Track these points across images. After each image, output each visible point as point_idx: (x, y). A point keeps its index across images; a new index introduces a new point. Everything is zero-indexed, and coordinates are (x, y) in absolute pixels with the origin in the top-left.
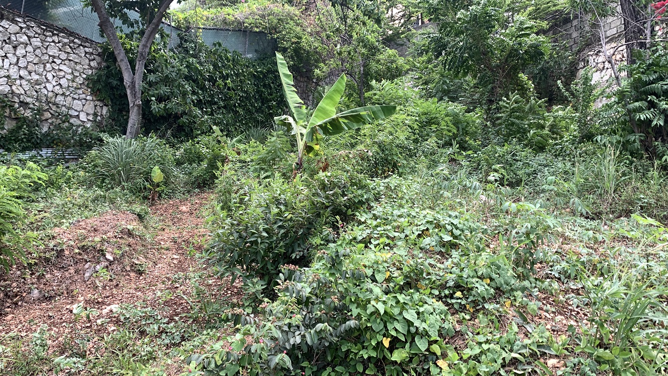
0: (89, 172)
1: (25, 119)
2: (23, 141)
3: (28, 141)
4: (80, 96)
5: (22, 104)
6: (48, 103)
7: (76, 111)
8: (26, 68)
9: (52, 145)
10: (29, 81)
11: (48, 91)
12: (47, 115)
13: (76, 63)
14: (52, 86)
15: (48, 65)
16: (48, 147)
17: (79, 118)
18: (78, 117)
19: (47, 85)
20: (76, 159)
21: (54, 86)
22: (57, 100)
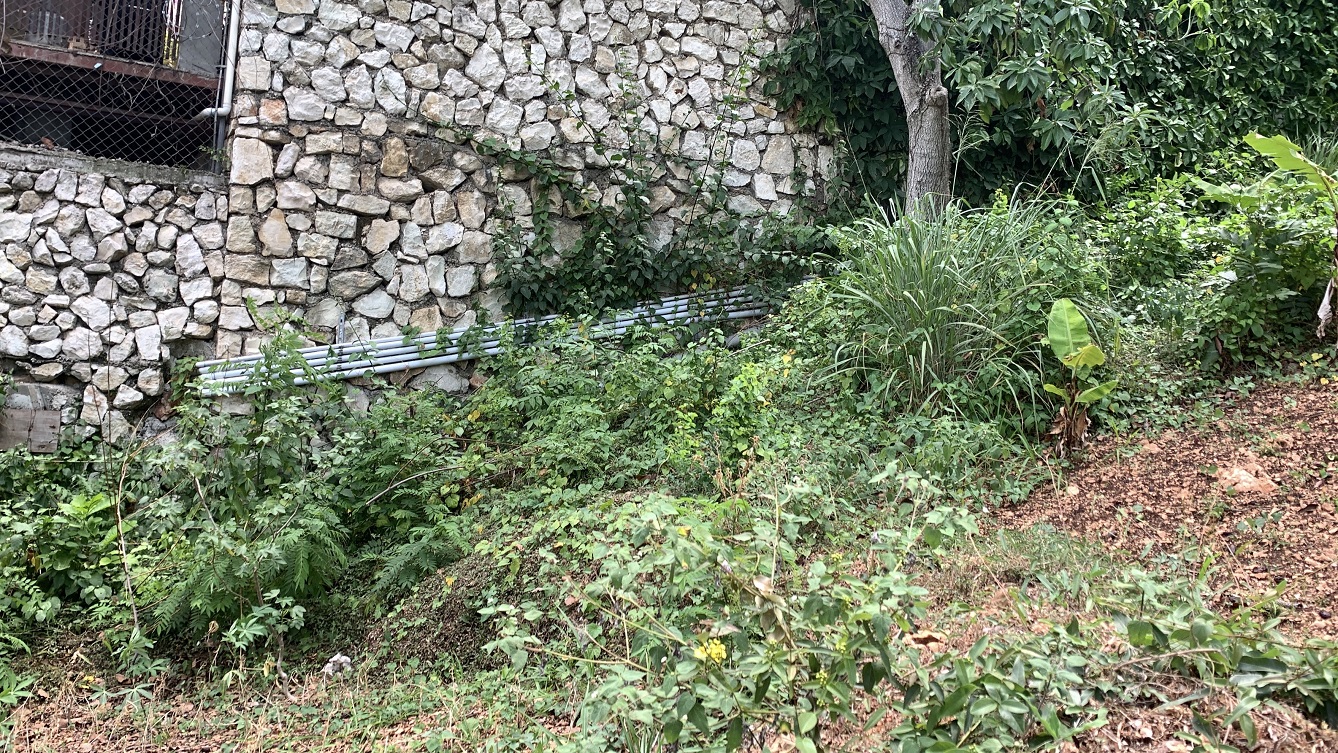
0: (799, 354)
1: (605, 213)
2: (604, 283)
3: (621, 280)
4: (750, 124)
5: (594, 173)
6: (662, 158)
7: (742, 171)
8: (591, 62)
9: (686, 281)
10: (602, 101)
11: (659, 124)
12: (665, 196)
13: (727, 26)
14: (666, 106)
15: (650, 45)
16: (679, 289)
17: (753, 193)
18: (749, 189)
19: (655, 104)
20: (758, 317)
21: (673, 107)
22: (685, 147)
